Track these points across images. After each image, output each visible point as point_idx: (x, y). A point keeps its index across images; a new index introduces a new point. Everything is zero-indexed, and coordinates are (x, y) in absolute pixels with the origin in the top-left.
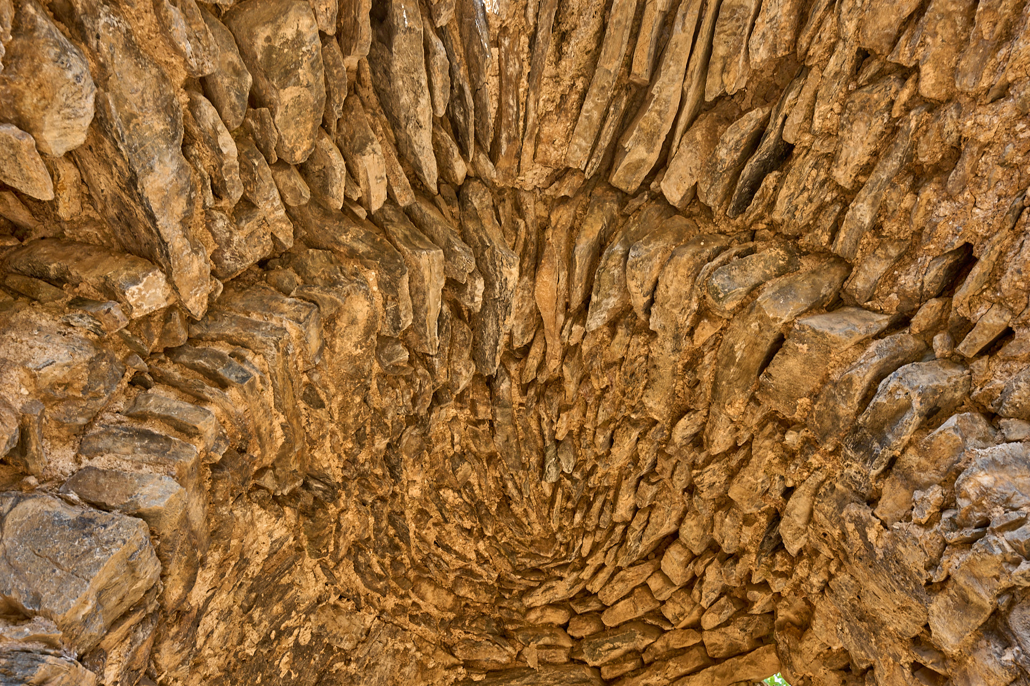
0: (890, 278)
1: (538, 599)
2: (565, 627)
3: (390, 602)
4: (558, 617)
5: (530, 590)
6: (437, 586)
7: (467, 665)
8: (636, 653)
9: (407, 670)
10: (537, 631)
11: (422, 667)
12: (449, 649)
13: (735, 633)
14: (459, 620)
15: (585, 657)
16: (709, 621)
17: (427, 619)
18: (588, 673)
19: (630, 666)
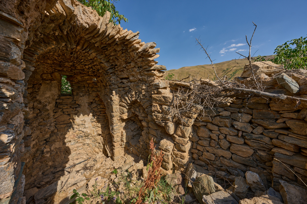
0: (112, 62)
1: (67, 64)
2: (70, 67)
3: (42, 61)
4: (70, 66)
5: (65, 63)
6: (50, 60)
7: (54, 69)
8: (80, 72)
9: (45, 69)
10: (66, 67)
11: (47, 69)
12: (52, 67)
13: (92, 74)
14: (53, 64)
15: (73, 71)
16: (90, 72)
17: (48, 64)
18: (73, 73)
19: (79, 73)
